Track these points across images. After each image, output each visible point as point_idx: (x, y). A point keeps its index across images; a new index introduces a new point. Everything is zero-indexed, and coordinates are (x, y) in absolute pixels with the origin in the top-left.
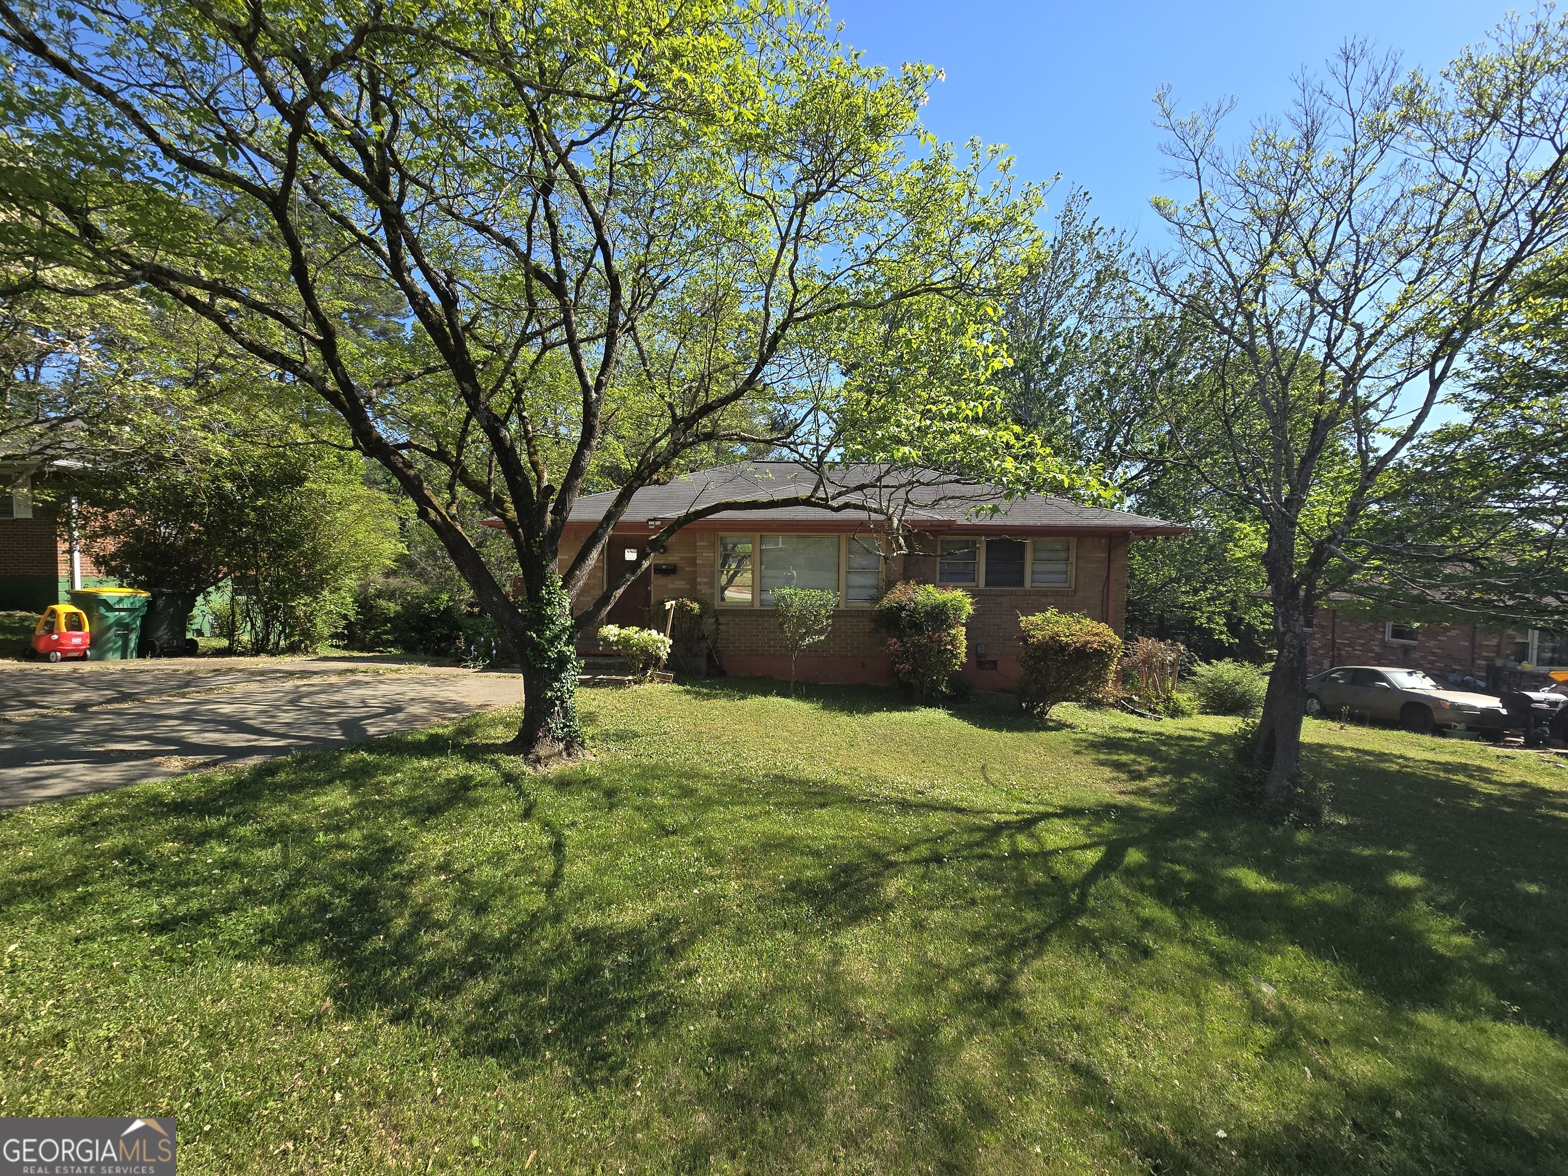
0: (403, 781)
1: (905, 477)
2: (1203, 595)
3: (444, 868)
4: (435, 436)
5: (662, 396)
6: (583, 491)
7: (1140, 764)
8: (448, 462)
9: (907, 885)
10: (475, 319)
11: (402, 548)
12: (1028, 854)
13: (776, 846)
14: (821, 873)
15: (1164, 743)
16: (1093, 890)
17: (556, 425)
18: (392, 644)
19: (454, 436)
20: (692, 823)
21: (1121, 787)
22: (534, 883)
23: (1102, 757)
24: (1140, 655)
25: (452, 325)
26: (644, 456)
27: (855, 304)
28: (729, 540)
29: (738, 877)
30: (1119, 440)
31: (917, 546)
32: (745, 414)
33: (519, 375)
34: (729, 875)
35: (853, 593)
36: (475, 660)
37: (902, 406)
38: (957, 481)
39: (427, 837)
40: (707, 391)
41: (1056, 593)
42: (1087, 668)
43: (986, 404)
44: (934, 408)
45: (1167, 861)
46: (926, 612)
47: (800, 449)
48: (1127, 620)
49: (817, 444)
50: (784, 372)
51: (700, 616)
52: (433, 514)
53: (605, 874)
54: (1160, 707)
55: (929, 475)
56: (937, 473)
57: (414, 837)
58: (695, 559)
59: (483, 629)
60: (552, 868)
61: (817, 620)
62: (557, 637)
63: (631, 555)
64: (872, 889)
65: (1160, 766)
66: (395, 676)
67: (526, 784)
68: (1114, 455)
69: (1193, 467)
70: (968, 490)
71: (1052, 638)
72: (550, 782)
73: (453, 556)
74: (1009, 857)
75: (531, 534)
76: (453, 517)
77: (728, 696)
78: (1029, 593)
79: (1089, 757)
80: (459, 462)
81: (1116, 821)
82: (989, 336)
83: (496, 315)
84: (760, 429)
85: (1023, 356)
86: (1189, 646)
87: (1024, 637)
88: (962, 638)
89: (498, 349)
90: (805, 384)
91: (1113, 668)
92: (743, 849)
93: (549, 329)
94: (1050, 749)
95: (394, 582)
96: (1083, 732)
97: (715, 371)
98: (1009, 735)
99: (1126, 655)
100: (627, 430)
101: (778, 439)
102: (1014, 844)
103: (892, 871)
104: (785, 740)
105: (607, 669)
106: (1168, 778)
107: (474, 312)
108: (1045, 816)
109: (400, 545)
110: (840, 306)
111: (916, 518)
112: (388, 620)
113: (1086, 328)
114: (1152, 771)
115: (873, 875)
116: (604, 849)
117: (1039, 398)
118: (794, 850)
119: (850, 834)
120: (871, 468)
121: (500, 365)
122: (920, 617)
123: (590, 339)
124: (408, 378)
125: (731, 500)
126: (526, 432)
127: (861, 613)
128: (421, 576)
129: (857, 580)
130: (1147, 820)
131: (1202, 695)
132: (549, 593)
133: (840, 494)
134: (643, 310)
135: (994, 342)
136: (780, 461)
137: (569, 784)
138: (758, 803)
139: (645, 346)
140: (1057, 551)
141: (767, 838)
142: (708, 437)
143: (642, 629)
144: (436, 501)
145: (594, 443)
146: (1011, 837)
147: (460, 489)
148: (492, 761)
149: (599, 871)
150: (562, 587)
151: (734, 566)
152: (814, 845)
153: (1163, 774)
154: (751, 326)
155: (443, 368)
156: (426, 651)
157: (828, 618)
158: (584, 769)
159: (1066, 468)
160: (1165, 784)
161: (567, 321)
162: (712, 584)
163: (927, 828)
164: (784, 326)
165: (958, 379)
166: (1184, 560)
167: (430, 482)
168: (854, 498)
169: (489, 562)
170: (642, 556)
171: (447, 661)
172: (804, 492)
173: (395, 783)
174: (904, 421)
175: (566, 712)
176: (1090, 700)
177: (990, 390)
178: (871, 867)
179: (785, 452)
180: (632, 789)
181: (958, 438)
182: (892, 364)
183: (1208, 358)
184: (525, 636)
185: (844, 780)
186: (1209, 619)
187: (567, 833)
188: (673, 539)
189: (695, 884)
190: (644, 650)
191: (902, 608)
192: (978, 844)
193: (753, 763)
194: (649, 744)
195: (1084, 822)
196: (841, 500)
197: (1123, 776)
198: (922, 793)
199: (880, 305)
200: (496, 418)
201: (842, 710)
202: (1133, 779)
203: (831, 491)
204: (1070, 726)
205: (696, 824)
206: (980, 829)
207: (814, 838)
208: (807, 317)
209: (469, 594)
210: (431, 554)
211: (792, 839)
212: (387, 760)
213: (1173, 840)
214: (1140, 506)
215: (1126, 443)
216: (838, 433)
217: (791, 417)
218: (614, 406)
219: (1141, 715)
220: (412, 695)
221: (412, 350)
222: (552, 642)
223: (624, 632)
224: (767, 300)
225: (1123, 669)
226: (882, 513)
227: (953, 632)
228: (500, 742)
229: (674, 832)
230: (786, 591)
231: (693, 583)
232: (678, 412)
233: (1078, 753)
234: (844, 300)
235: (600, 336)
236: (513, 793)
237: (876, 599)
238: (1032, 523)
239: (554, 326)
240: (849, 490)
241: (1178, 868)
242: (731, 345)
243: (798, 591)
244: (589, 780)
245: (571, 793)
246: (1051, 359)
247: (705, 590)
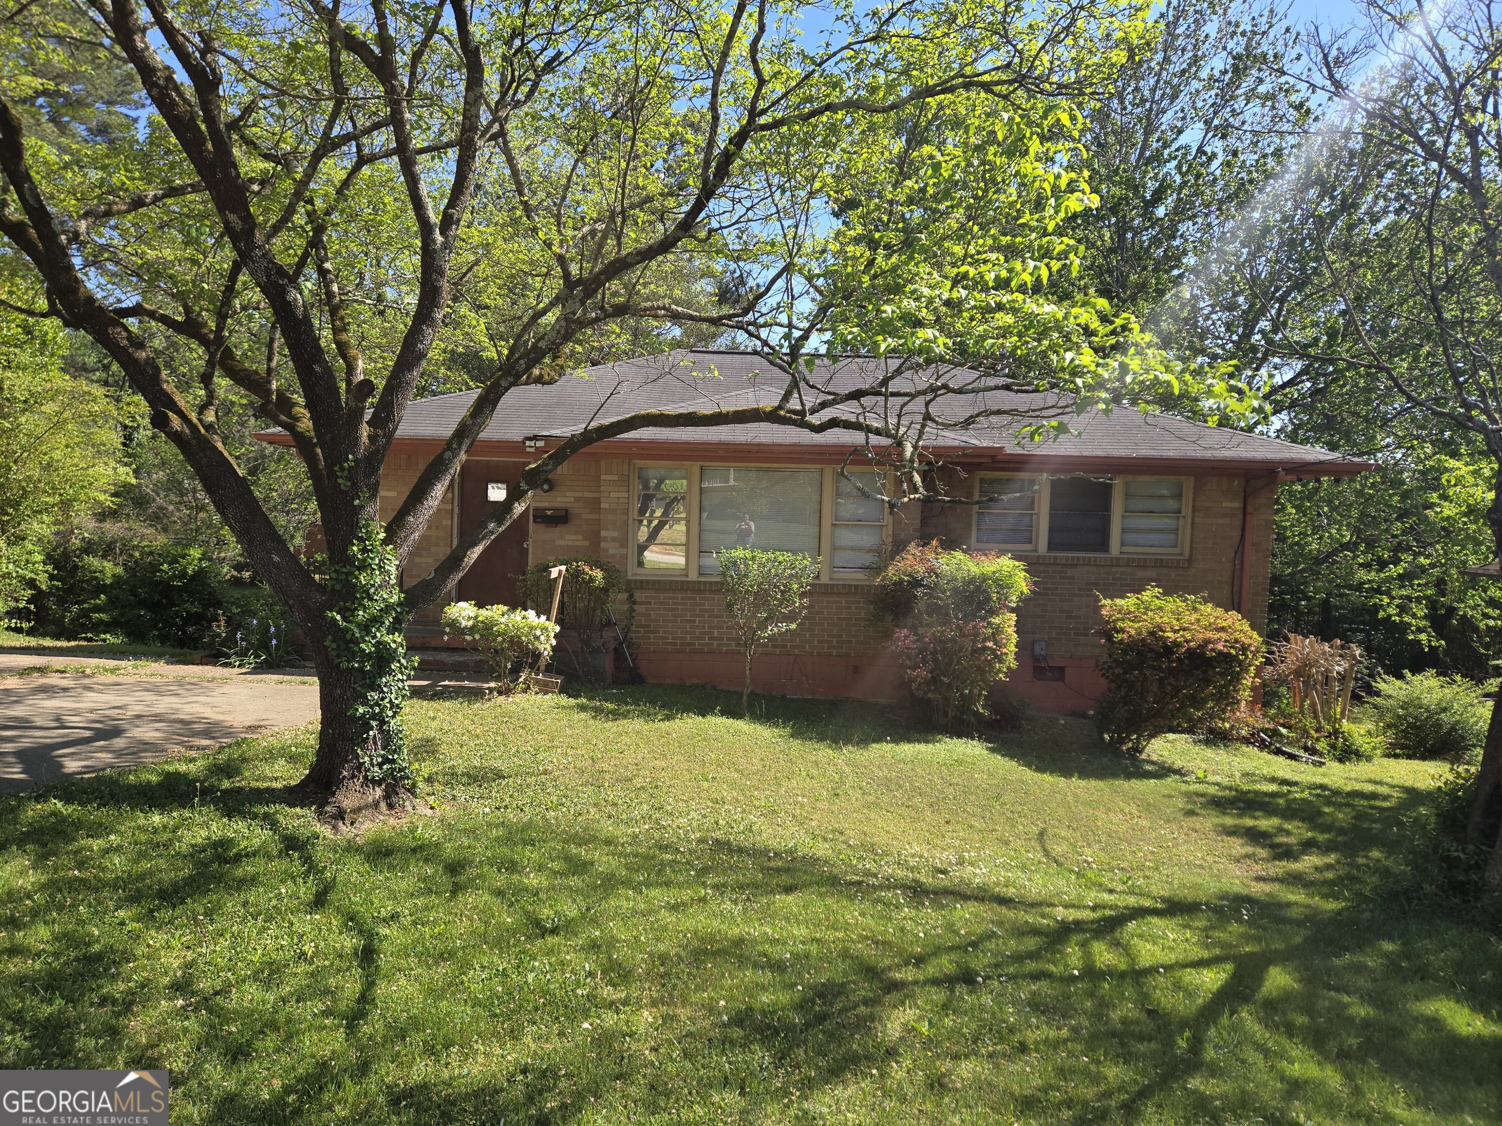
0: (118, 849)
1: (924, 379)
2: (1394, 570)
3: (181, 987)
4: (180, 297)
5: (548, 244)
6: (422, 391)
7: (1288, 833)
8: (203, 341)
9: (920, 1018)
10: (248, 110)
11: (126, 475)
12: (1110, 973)
13: (715, 954)
14: (784, 998)
15: (1329, 803)
16: (1212, 1032)
17: (380, 285)
18: (108, 627)
19: (212, 297)
20: (583, 916)
21: (1258, 869)
22: (327, 1013)
23: (1229, 821)
24: (1291, 663)
25: (211, 120)
26: (518, 337)
27: (851, 105)
28: (651, 473)
29: (654, 1003)
30: (1264, 324)
31: (940, 486)
32: (680, 276)
33: (319, 203)
34: (639, 999)
35: (842, 558)
36: (243, 654)
37: (924, 268)
38: (1007, 387)
39: (156, 938)
40: (619, 238)
41: (1159, 563)
42: (1207, 682)
43: (1056, 265)
44: (972, 272)
45: (1330, 988)
46: (955, 590)
47: (764, 333)
48: (1272, 608)
49: (790, 326)
50: (740, 210)
51: (605, 590)
52: (176, 422)
53: (440, 998)
54: (1322, 746)
55: (963, 376)
56: (976, 374)
57: (136, 937)
58: (598, 501)
59: (256, 605)
60: (358, 987)
61: (785, 600)
62: (376, 620)
63: (497, 493)
64: (864, 1024)
65: (1321, 837)
66: (110, 678)
67: (320, 854)
68: (1254, 349)
69: (1380, 369)
70: (1020, 401)
71: (1152, 634)
72: (359, 850)
73: (209, 489)
74: (1080, 978)
75: (335, 458)
76: (209, 427)
77: (647, 716)
78: (1116, 562)
79: (1211, 821)
80: (219, 339)
81: (1250, 923)
82: (1064, 158)
83: (282, 106)
84: (703, 300)
85: (1116, 191)
86: (1369, 650)
87: (1108, 631)
88: (1011, 630)
89: (285, 161)
90: (772, 230)
91: (1247, 682)
92: (664, 958)
93: (368, 131)
94: (1147, 807)
95: (113, 529)
96: (1200, 781)
97: (632, 206)
98: (1083, 783)
99: (1269, 662)
100: (493, 296)
101: (730, 317)
102: (1088, 956)
103: (895, 996)
104: (733, 785)
105: (456, 671)
106: (1331, 859)
107: (247, 99)
108: (1139, 913)
109: (122, 470)
110: (829, 107)
111: (940, 442)
112: (101, 588)
113: (1217, 146)
114: (1308, 846)
115: (866, 1002)
116: (443, 957)
117: (1139, 256)
118: (743, 961)
119: (831, 935)
120: (872, 364)
121: (287, 186)
122: (946, 597)
123: (436, 149)
124: (138, 203)
125: (654, 411)
126: (330, 294)
127: (853, 590)
128: (158, 519)
129: (849, 537)
130: (1300, 923)
131: (1389, 726)
132: (364, 550)
133: (824, 405)
134: (517, 104)
135: (1070, 168)
136: (733, 351)
137: (389, 853)
138: (688, 884)
139: (522, 163)
140: (1161, 497)
141: (702, 940)
142: (620, 311)
143: (513, 608)
144: (180, 399)
145: (439, 315)
146: (1083, 945)
147: (222, 383)
148: (266, 816)
149: (434, 993)
150: (385, 542)
151: (658, 513)
152: (774, 952)
153: (1326, 849)
154: (690, 136)
155: (195, 188)
156: (164, 639)
157: (803, 595)
158: (413, 831)
159: (1178, 366)
160: (1329, 867)
161: (396, 121)
162: (623, 542)
163: (950, 928)
164: (739, 140)
165: (1012, 226)
166: (1363, 514)
167: (173, 371)
168: (846, 411)
169: (267, 499)
170: (514, 495)
171: (197, 655)
172: (769, 400)
173: (107, 851)
174: (926, 291)
175: (387, 738)
176: (1211, 731)
177: (1059, 245)
178: (864, 989)
179: (741, 337)
180: (491, 861)
181: (1009, 319)
182: (910, 201)
183: (1407, 198)
184: (325, 618)
185: (822, 850)
186: (1403, 609)
187: (384, 931)
188: (563, 470)
189: (587, 1016)
190: (515, 642)
191: (916, 583)
192: (1033, 955)
193: (683, 821)
194: (520, 789)
195: (1200, 923)
196: (826, 415)
197: (1263, 853)
198: (944, 872)
199: (893, 107)
200: (281, 271)
201: (821, 739)
202: (1278, 857)
203: (811, 399)
204: (1179, 772)
205: (588, 918)
206: (1035, 931)
207: (774, 942)
208: (777, 124)
209: (233, 550)
210: (173, 485)
211: (739, 942)
212: (95, 814)
213: (1338, 955)
214: (1297, 428)
215: (1275, 331)
216: (823, 310)
217: (751, 283)
218: (472, 258)
219: (1292, 757)
220: (137, 709)
221: (145, 159)
222: (366, 628)
223: (484, 613)
224: (715, 95)
225: (1264, 685)
226: (888, 435)
227: (996, 620)
228: (278, 785)
229: (554, 931)
230: (739, 553)
231: (595, 539)
232: (574, 269)
233: (1191, 813)
234: (835, 97)
235: (450, 145)
236: (298, 867)
237: (877, 569)
238: (1123, 453)
239: (377, 126)
240: (838, 399)
241: (1346, 999)
242: (659, 164)
243: (759, 554)
244: (421, 848)
245: (391, 868)
246: (1158, 196)
247: (612, 549)
